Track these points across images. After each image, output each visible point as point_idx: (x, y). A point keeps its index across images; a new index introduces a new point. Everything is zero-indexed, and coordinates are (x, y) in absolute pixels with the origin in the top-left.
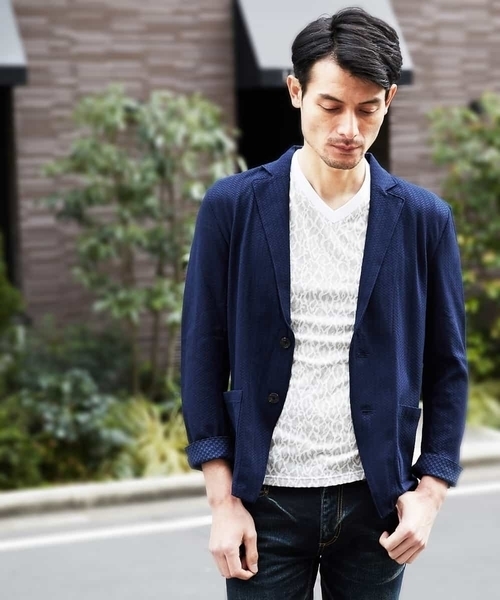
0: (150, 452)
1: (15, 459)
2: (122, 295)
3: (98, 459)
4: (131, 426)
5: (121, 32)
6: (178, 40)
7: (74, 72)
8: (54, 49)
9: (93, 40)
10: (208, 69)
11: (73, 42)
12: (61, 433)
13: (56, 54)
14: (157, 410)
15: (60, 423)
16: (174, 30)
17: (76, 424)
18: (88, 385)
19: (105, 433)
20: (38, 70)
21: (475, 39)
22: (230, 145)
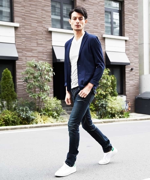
0: (38, 120)
1: (16, 121)
2: (34, 94)
3: (30, 121)
4: (35, 116)
5: (34, 53)
6: (43, 54)
7: (26, 59)
8: (23, 55)
9: (29, 54)
10: (48, 59)
11: (26, 54)
12: (23, 117)
13: (23, 56)
14: (39, 114)
15: (23, 115)
17: (26, 115)
18: (28, 109)
19: (31, 117)
20: (20, 58)
22: (52, 70)
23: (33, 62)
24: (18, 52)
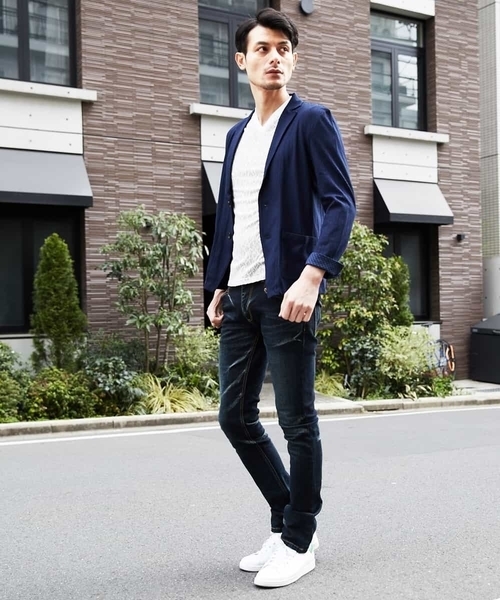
0: (155, 402)
1: (82, 402)
2: (141, 317)
3: (127, 404)
4: (146, 387)
5: (143, 184)
6: (173, 189)
7: (117, 202)
8: (107, 190)
9: (128, 187)
10: (188, 205)
11: (117, 186)
12: (107, 389)
13: (108, 193)
14: (159, 380)
15: (106, 384)
16: (171, 183)
17: (115, 383)
18: (122, 364)
19: (131, 390)
20: (98, 201)
22: (200, 239)
23: (141, 213)
24: (92, 182)
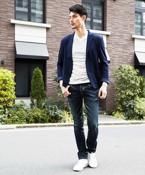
0: (66, 119)
1: (45, 119)
3: (58, 120)
4: (64, 114)
7: (56, 59)
11: (56, 54)
12: (52, 115)
13: (54, 56)
14: (68, 113)
15: (52, 113)
17: (55, 113)
18: (57, 107)
19: (59, 115)
21: (120, 57)
24: (49, 52)
